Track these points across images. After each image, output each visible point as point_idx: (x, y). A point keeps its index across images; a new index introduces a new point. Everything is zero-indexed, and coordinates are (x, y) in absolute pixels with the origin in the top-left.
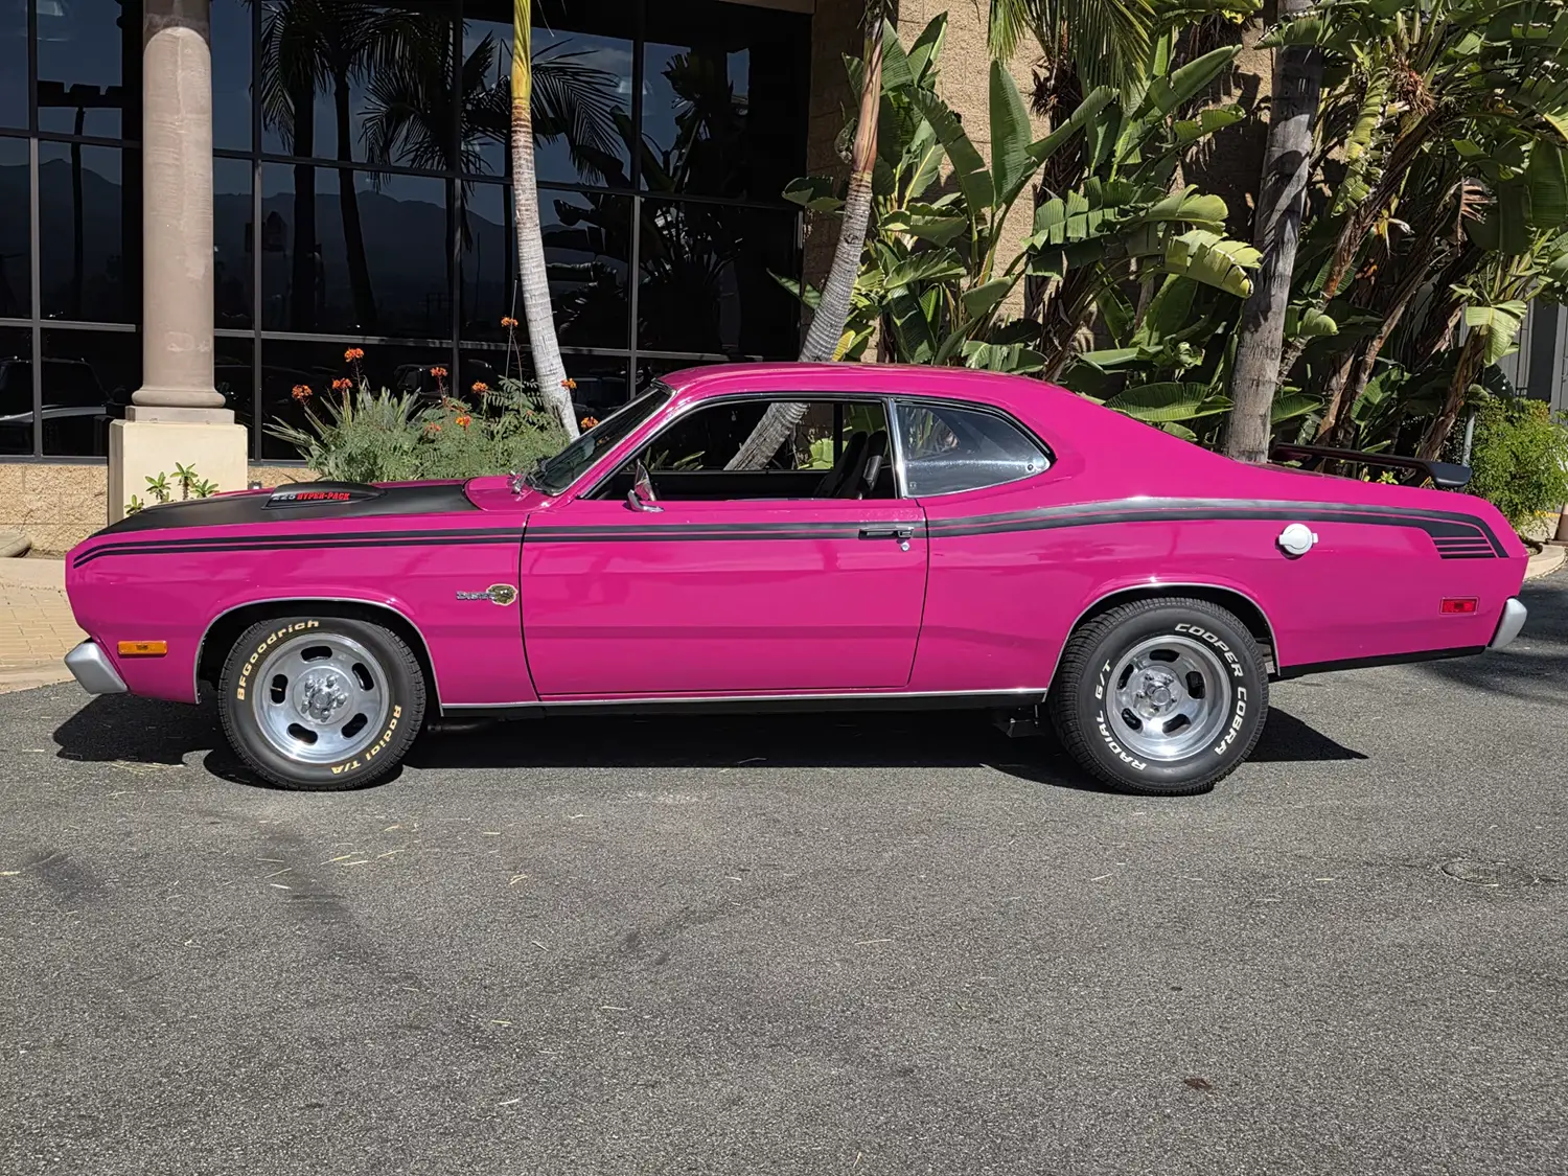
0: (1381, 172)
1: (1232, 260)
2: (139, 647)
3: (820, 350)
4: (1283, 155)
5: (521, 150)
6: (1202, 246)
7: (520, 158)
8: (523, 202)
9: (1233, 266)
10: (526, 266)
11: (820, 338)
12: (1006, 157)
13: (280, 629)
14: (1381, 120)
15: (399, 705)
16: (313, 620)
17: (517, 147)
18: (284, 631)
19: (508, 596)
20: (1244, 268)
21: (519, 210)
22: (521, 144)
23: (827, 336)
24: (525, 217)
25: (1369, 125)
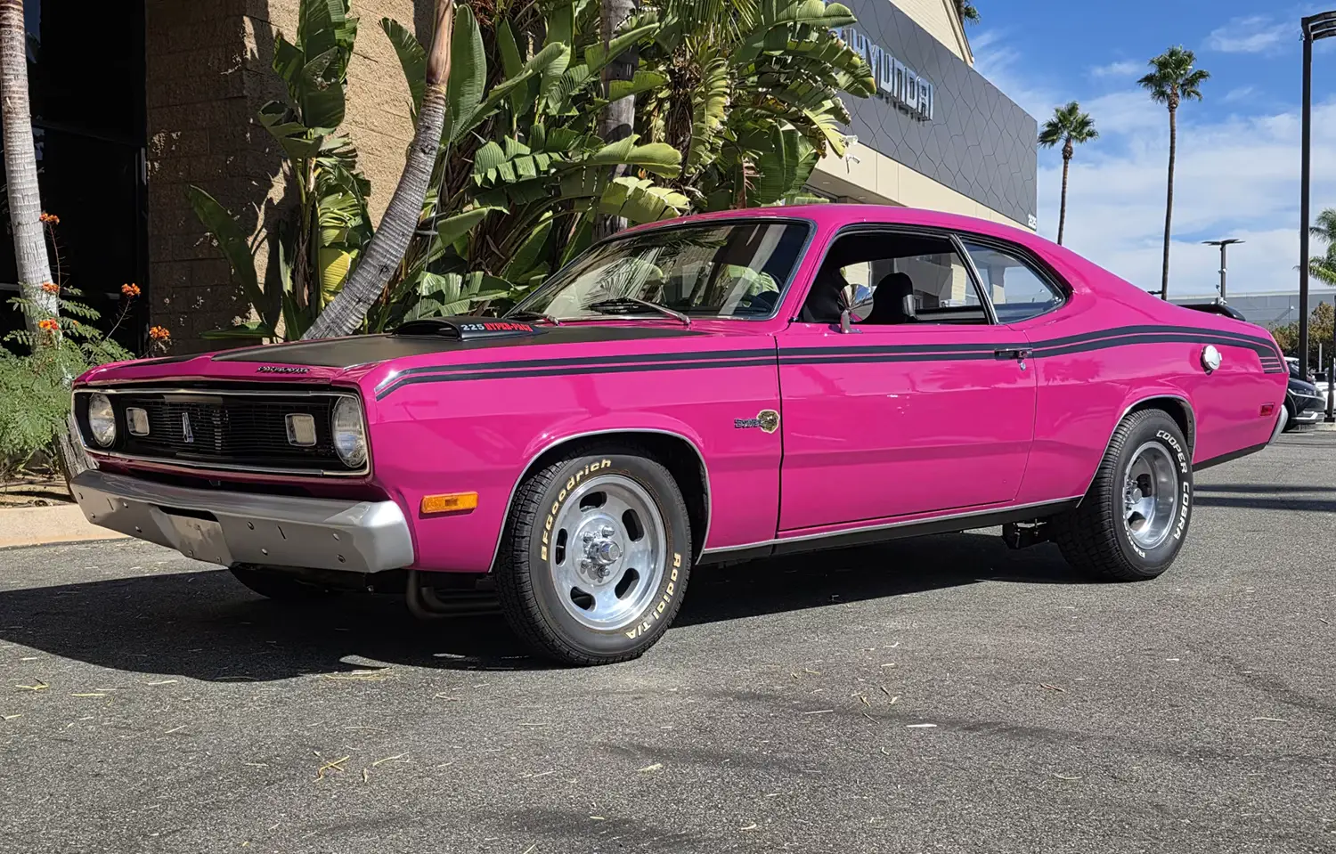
0: (721, 143)
1: (666, 201)
2: (448, 502)
3: (389, 259)
4: (619, 127)
5: (14, 29)
6: (637, 189)
7: (12, 39)
8: (14, 89)
9: (667, 207)
10: (18, 161)
11: (391, 246)
12: (461, 99)
13: (578, 472)
14: (729, 100)
15: (679, 553)
16: (607, 459)
17: (10, 26)
18: (582, 473)
19: (773, 422)
20: (679, 210)
21: (10, 98)
22: (13, 23)
23: (398, 245)
24: (18, 106)
25: (721, 103)
